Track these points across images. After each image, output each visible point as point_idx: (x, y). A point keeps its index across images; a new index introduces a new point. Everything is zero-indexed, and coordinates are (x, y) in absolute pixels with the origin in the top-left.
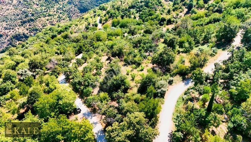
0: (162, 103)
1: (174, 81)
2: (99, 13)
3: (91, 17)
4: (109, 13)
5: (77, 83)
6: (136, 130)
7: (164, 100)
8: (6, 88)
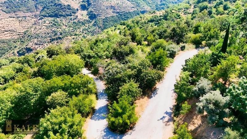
0: (171, 62)
1: (186, 48)
2: (119, 27)
3: (112, 31)
4: (129, 26)
5: (87, 57)
6: (137, 70)
7: (173, 60)
8: (22, 69)
